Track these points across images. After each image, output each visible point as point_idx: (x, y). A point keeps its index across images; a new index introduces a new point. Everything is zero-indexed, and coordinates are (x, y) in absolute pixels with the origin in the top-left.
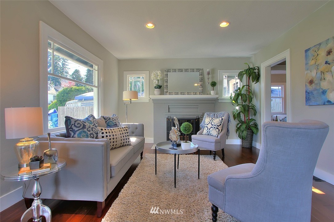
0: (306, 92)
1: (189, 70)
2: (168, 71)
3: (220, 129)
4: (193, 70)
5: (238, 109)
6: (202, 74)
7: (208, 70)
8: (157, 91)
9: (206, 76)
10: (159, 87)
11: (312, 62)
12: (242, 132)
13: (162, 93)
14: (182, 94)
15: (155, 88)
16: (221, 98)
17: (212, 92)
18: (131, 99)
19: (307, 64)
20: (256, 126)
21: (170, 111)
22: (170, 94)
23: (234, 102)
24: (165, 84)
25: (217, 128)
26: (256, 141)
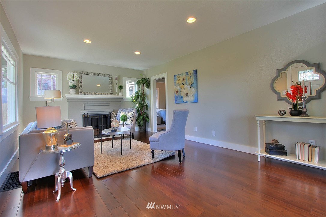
0: (175, 96)
1: (101, 74)
2: (82, 73)
3: (132, 119)
4: (104, 75)
5: (138, 106)
6: (111, 79)
7: (116, 76)
8: (72, 91)
9: (114, 81)
10: (74, 87)
11: (177, 82)
12: (140, 121)
13: (78, 93)
14: (95, 94)
15: (71, 87)
16: (125, 98)
17: (120, 94)
18: (53, 98)
19: (175, 83)
20: (148, 116)
21: (85, 108)
22: (85, 93)
23: (134, 101)
24: (79, 85)
25: (130, 119)
26: (148, 127)
